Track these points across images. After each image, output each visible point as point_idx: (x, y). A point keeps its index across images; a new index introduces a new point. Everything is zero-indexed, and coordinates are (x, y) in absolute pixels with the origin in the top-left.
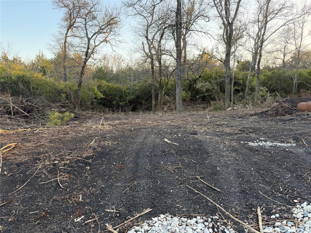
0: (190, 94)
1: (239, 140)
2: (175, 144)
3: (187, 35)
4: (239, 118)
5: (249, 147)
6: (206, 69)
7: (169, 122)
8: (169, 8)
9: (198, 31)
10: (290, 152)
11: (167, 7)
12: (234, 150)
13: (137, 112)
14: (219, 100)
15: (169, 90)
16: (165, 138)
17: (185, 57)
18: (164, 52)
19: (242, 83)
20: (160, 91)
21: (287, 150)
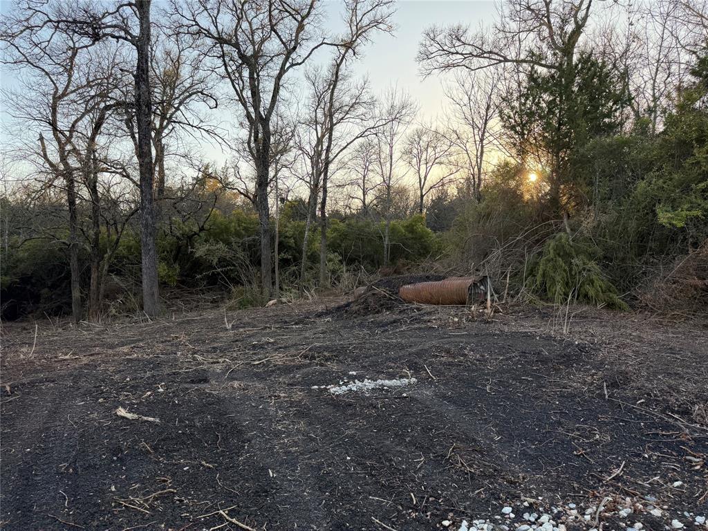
0: (178, 270)
1: (306, 383)
2: (151, 419)
3: (166, 131)
4: (296, 324)
5: (332, 398)
6: (216, 211)
7: (125, 349)
8: (117, 61)
9: (192, 126)
10: (412, 399)
11: (111, 60)
12: (302, 413)
13: (22, 321)
14: (250, 283)
15: (120, 258)
16: (117, 407)
17: (162, 181)
18: (105, 166)
19: (294, 245)
20: (95, 263)
21: (405, 395)
